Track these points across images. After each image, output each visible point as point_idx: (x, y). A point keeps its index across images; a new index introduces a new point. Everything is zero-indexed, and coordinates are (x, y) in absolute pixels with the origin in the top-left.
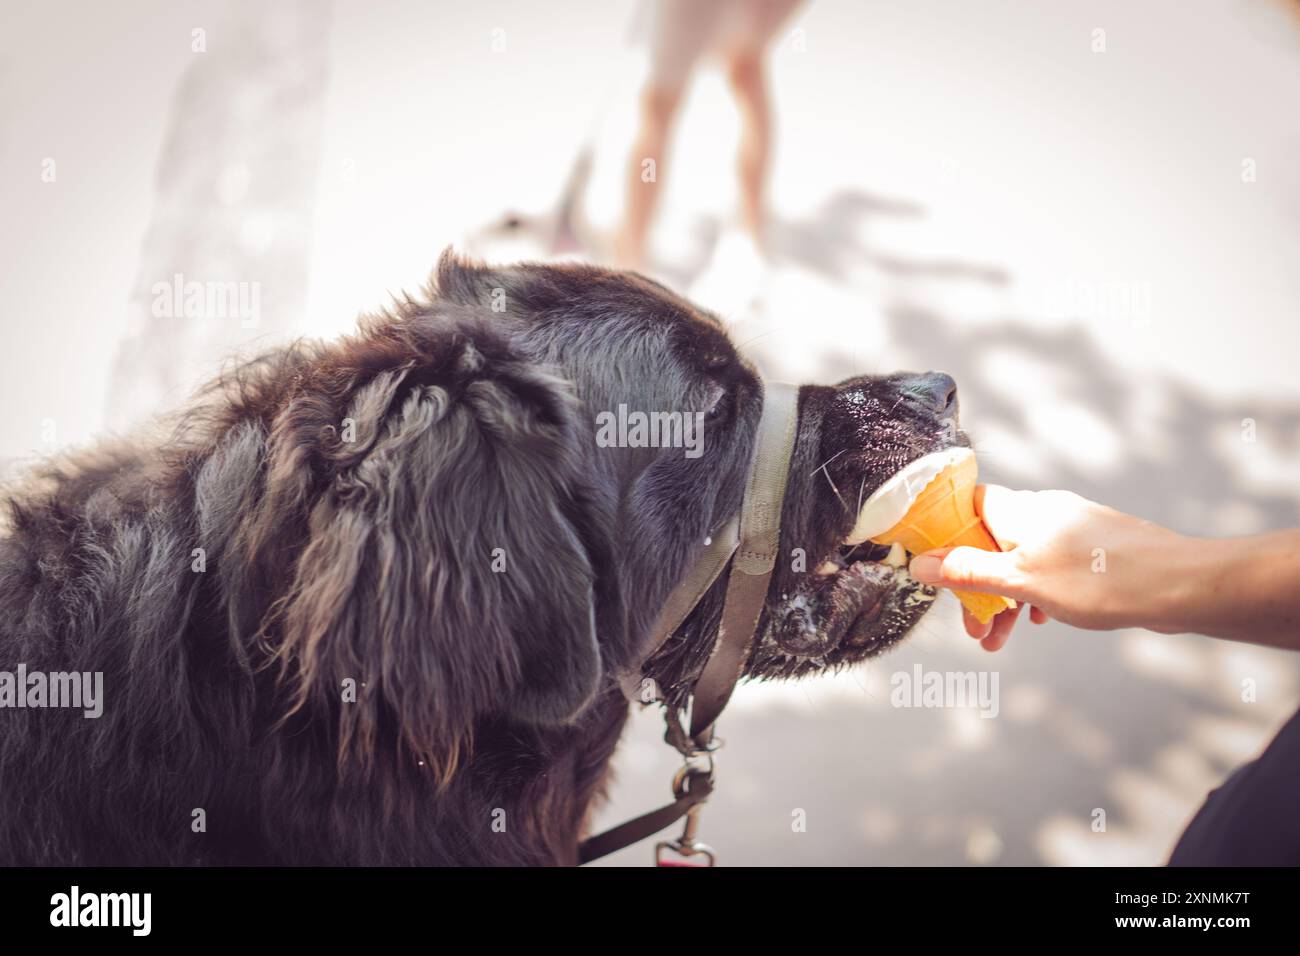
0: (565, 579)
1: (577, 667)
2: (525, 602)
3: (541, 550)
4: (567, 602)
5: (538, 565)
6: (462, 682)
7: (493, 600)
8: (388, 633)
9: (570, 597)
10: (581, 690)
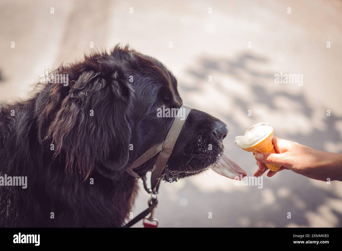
0: (124, 134)
1: (123, 157)
2: (113, 138)
3: (120, 126)
4: (123, 140)
5: (119, 129)
6: (94, 154)
7: (105, 135)
8: (79, 138)
9: (124, 139)
10: (122, 163)
